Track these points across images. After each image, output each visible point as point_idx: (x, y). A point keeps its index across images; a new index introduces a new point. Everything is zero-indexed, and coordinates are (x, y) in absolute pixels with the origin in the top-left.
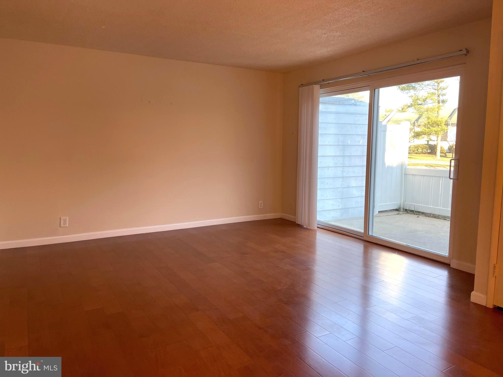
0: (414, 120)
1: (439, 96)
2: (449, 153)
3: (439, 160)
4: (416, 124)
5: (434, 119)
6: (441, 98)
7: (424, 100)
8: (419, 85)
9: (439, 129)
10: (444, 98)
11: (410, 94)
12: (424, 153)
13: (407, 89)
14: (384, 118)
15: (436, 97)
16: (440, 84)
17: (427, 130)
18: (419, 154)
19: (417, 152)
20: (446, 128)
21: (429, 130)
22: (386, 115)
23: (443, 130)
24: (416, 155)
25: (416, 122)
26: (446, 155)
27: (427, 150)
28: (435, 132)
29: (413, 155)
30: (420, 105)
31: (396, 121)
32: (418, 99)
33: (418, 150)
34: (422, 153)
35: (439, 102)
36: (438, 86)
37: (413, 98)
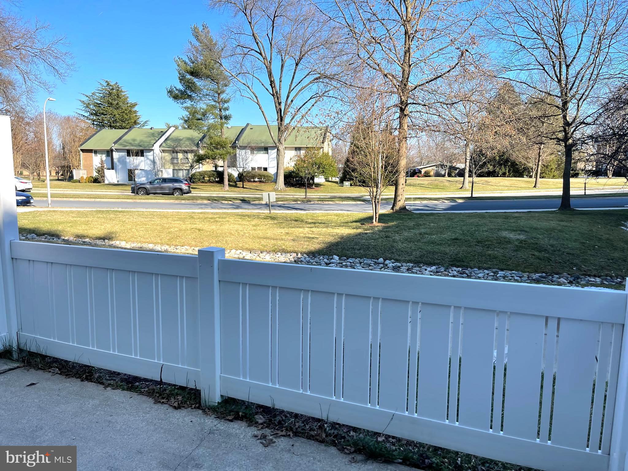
0: (198, 139)
1: (220, 110)
2: (240, 181)
3: (228, 190)
4: (201, 145)
5: (217, 139)
6: (224, 113)
7: (204, 114)
8: (196, 94)
9: (224, 152)
10: (227, 113)
11: (185, 105)
12: (212, 182)
13: (181, 98)
14: (160, 136)
15: (217, 112)
16: (221, 95)
17: (211, 153)
18: (206, 183)
19: (203, 181)
20: (232, 151)
21: (213, 153)
22: (162, 132)
23: (228, 153)
24: (201, 184)
25: (200, 142)
26: (236, 184)
27: (215, 178)
28: (220, 155)
29: (199, 184)
30: (199, 119)
31: (176, 140)
32: (195, 112)
33: (204, 178)
34: (209, 181)
35: (221, 118)
36: (218, 97)
37: (189, 110)
